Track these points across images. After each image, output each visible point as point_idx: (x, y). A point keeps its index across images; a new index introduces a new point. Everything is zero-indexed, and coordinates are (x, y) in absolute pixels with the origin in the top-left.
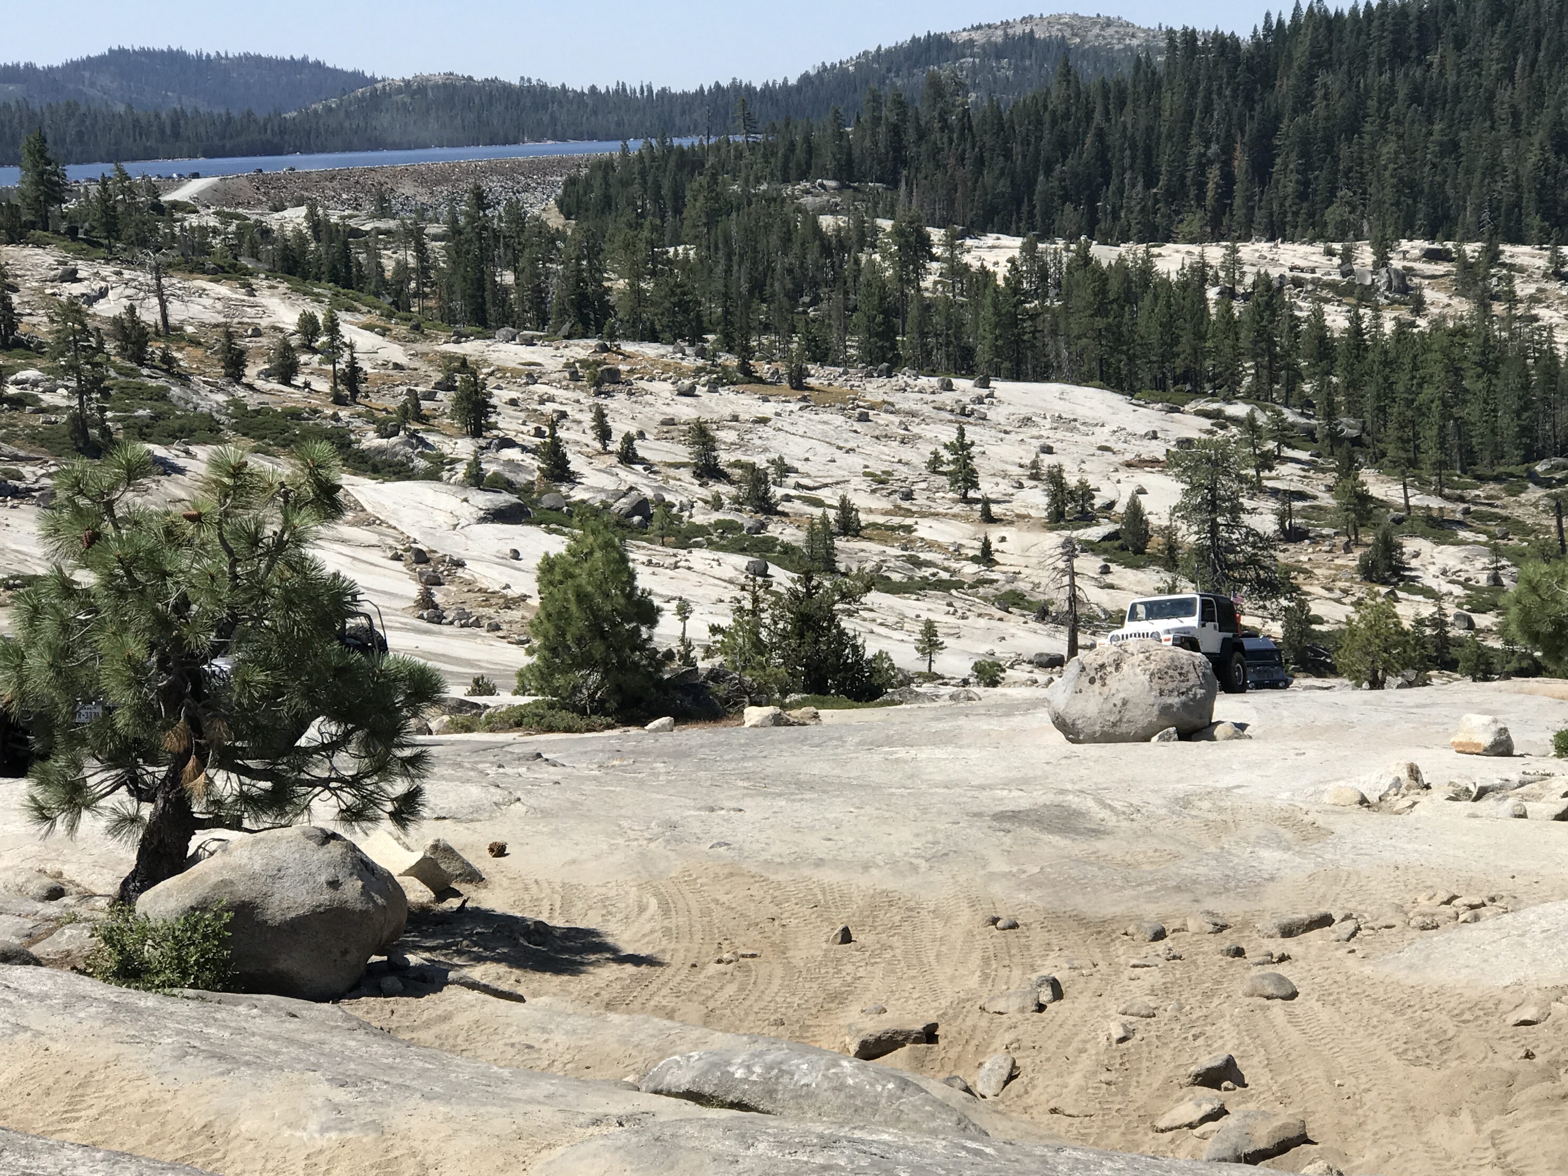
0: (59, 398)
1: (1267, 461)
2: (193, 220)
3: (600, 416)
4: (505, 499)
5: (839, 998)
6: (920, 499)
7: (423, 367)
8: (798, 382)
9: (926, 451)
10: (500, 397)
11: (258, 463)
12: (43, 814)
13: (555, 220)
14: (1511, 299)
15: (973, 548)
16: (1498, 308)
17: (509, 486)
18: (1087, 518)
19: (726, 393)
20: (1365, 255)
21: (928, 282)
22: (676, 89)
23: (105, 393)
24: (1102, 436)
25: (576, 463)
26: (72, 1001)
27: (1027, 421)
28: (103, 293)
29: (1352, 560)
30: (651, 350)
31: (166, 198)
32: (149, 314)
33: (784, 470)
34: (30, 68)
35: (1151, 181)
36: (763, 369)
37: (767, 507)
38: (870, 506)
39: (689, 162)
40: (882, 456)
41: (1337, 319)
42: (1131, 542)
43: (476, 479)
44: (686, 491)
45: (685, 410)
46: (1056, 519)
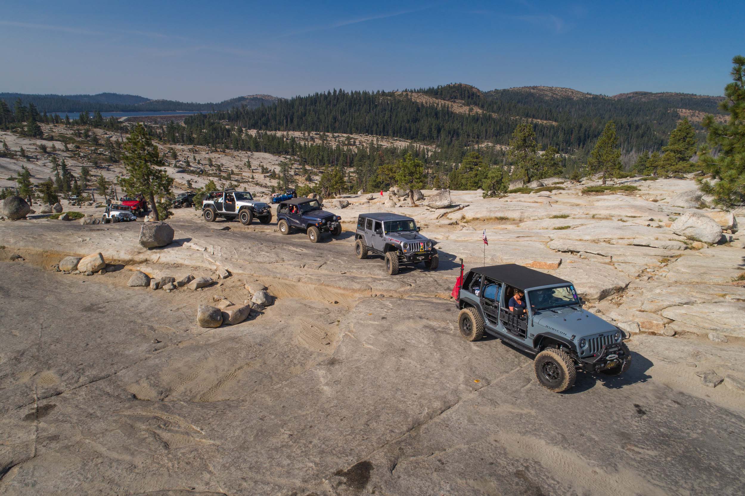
0: (107, 153)
1: (292, 164)
2: (124, 124)
3: (194, 157)
4: (181, 169)
6: (244, 170)
7: (166, 149)
8: (224, 152)
9: (244, 162)
10: (178, 154)
13: (183, 125)
14: (327, 140)
15: (251, 176)
16: (325, 142)
17: (181, 168)
18: (268, 172)
19: (213, 153)
20: (307, 134)
21: (243, 136)
22: (201, 103)
23: (115, 153)
24: (269, 160)
25: (191, 164)
27: (258, 158)
28: (111, 137)
29: (304, 178)
30: (201, 147)
31: (119, 120)
33: (223, 165)
35: (275, 121)
36: (219, 150)
37: (220, 170)
38: (236, 171)
39: (205, 116)
40: (237, 163)
41: (302, 143)
42: (273, 176)
43: (176, 166)
44: (208, 168)
45: (207, 156)
46: (263, 173)
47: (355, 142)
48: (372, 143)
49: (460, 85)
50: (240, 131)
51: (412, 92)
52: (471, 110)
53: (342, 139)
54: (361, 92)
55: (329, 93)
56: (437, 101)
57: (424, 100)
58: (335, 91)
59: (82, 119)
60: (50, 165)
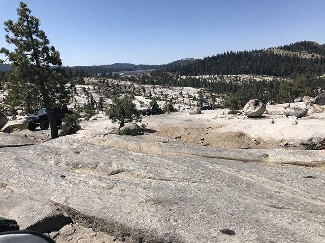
0: (112, 90)
1: (205, 93)
2: (122, 76)
3: (154, 91)
4: (147, 97)
5: (173, 134)
6: (178, 96)
7: (140, 87)
8: (169, 88)
9: (179, 93)
10: (146, 89)
11: (128, 95)
12: (113, 122)
13: (150, 76)
14: (224, 79)
15: (182, 100)
18: (191, 97)
19: (163, 89)
20: (212, 76)
21: (179, 80)
22: (159, 65)
23: (116, 90)
24: (192, 91)
25: (152, 94)
26: (116, 136)
27: (186, 90)
28: (115, 82)
29: (212, 100)
30: (157, 86)
31: (120, 75)
32: (119, 84)
33: (168, 94)
35: (196, 71)
36: (166, 87)
37: (167, 97)
38: (174, 97)
39: (160, 71)
40: (175, 93)
41: (210, 81)
42: (195, 99)
43: (144, 96)
44: (160, 96)
45: (160, 90)
46: (189, 98)
47: (240, 79)
48: (251, 79)
49: (305, 41)
50: (178, 77)
51: (273, 49)
53: (232, 78)
54: (243, 52)
55: (225, 53)
56: (290, 53)
57: (281, 52)
58: (228, 52)
59: (102, 74)
60: (86, 97)
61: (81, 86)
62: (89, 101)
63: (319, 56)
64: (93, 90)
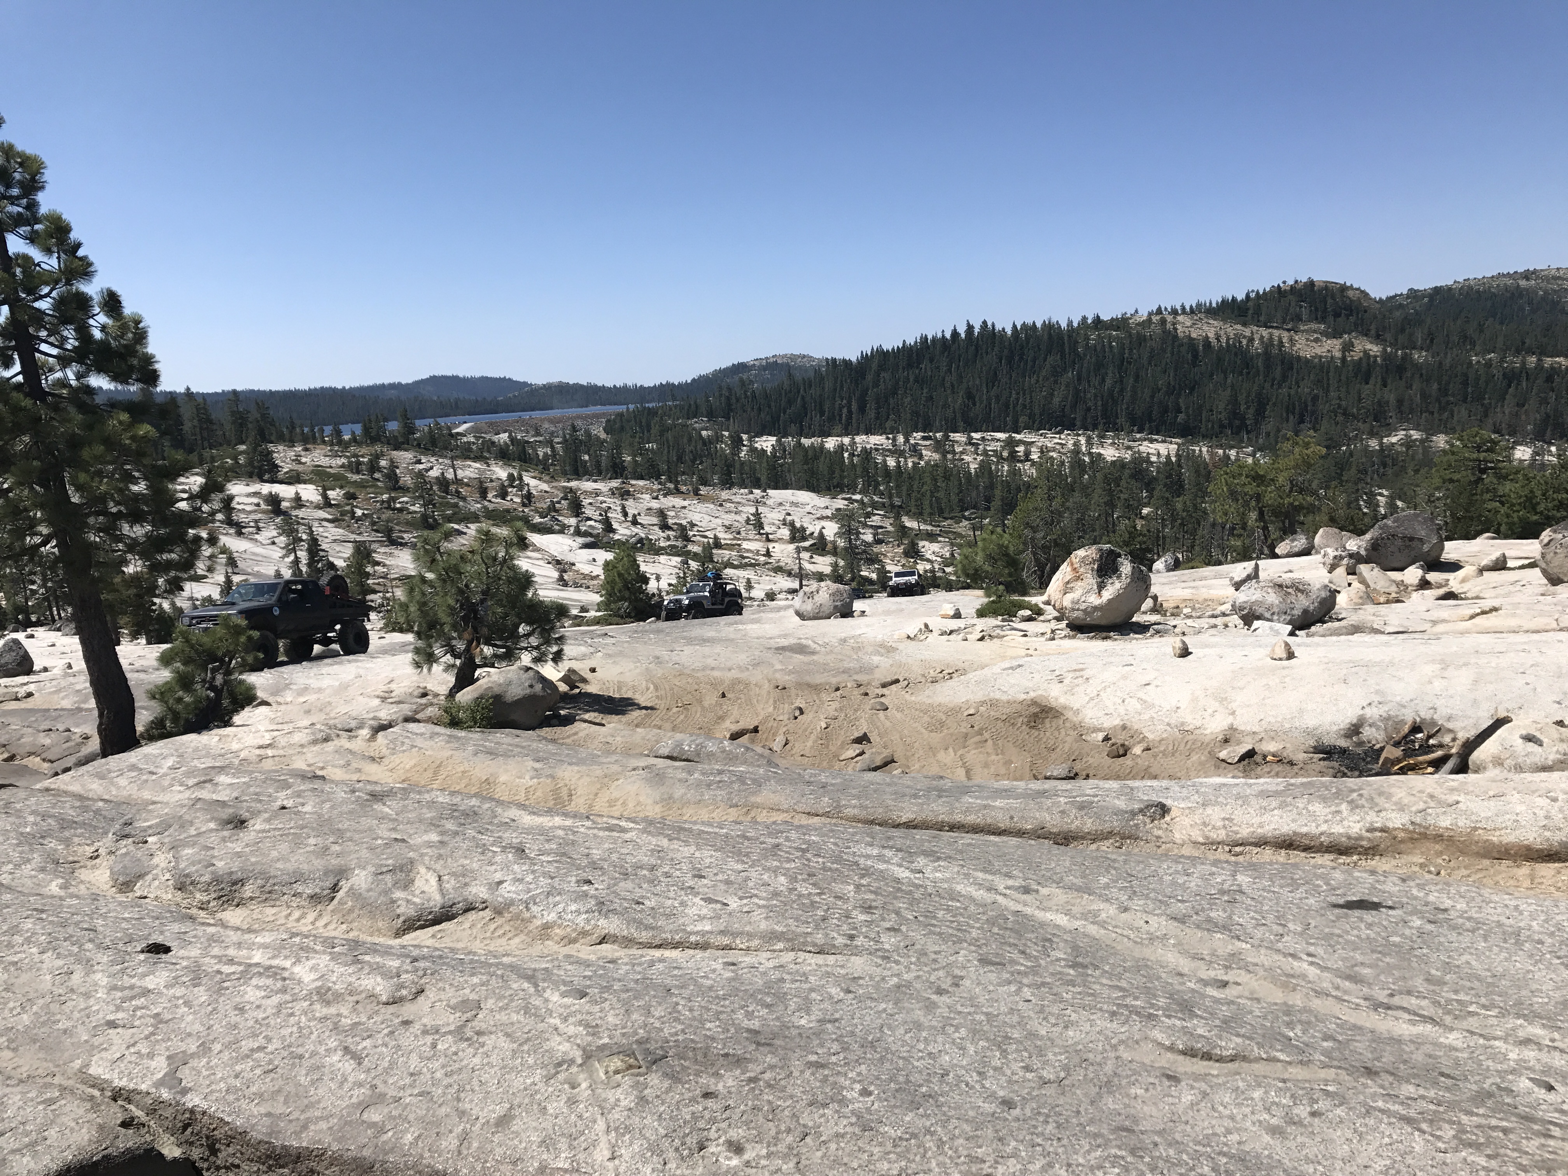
0: (416, 508)
1: (868, 515)
2: (465, 439)
3: (623, 508)
4: (589, 539)
5: (722, 718)
6: (743, 534)
7: (556, 492)
8: (696, 493)
9: (745, 516)
10: (586, 502)
11: (495, 530)
12: (418, 665)
13: (603, 435)
14: (954, 453)
15: (763, 551)
16: (949, 456)
17: (591, 535)
18: (804, 539)
19: (670, 498)
20: (901, 439)
21: (742, 454)
22: (646, 385)
23: (434, 505)
24: (808, 508)
25: (615, 525)
26: (433, 735)
27: (781, 504)
28: (432, 468)
29: (900, 550)
30: (641, 483)
31: (454, 431)
32: (450, 475)
33: (692, 525)
34: (399, 384)
35: (822, 414)
36: (684, 488)
37: (687, 539)
38: (725, 537)
39: (652, 412)
40: (728, 519)
41: (891, 462)
42: (821, 546)
43: (578, 533)
44: (657, 534)
45: (655, 504)
46: (793, 539)
47: (1027, 454)
48: (1076, 452)
49: (1311, 284)
50: (737, 443)
51: (1174, 312)
52: (1347, 347)
53: (992, 447)
54: (1039, 325)
55: (955, 334)
56: (1247, 332)
57: (1210, 329)
58: (970, 328)
59: (366, 430)
60: (282, 540)
61: (256, 487)
62: (297, 561)
63: (1375, 349)
64: (318, 507)
